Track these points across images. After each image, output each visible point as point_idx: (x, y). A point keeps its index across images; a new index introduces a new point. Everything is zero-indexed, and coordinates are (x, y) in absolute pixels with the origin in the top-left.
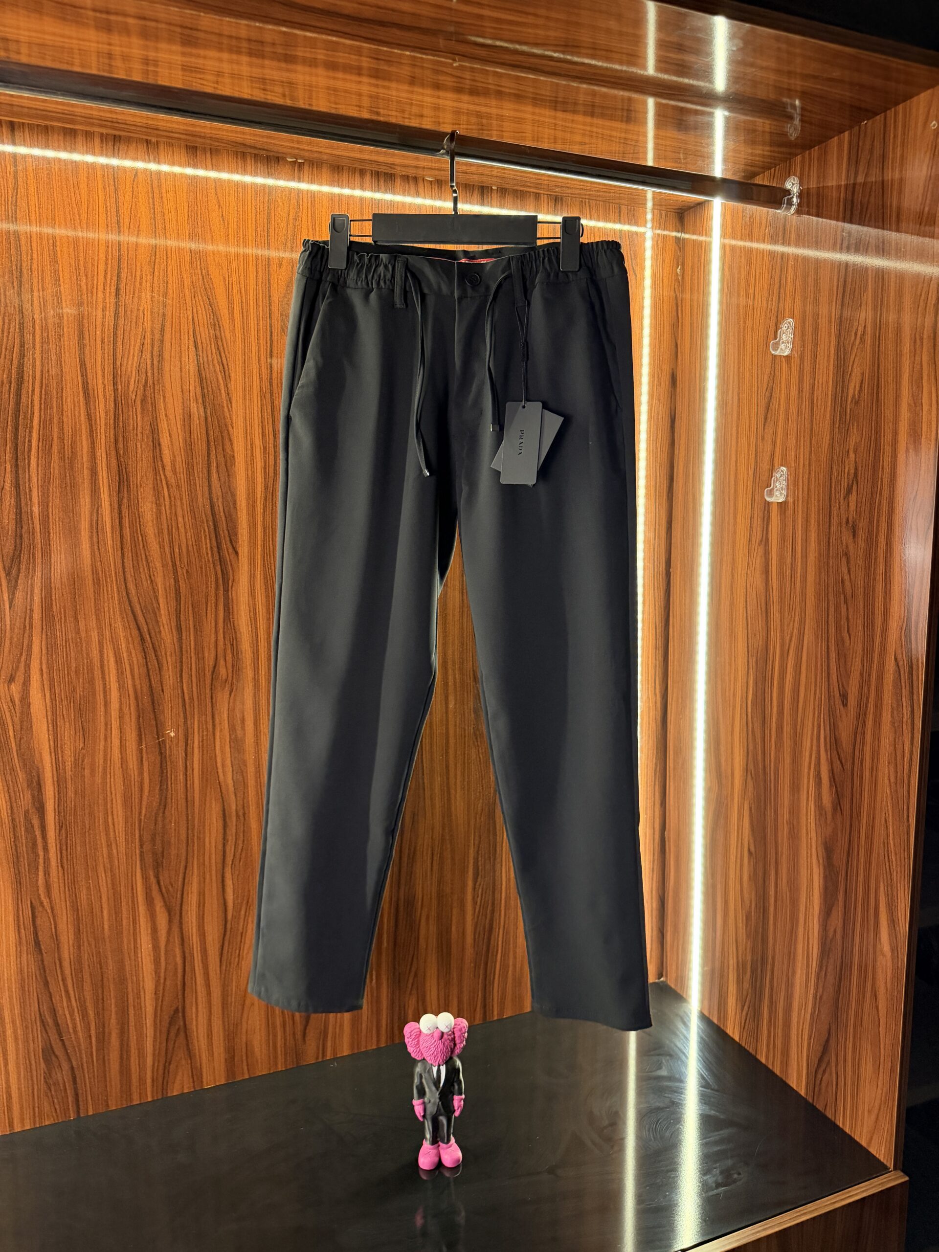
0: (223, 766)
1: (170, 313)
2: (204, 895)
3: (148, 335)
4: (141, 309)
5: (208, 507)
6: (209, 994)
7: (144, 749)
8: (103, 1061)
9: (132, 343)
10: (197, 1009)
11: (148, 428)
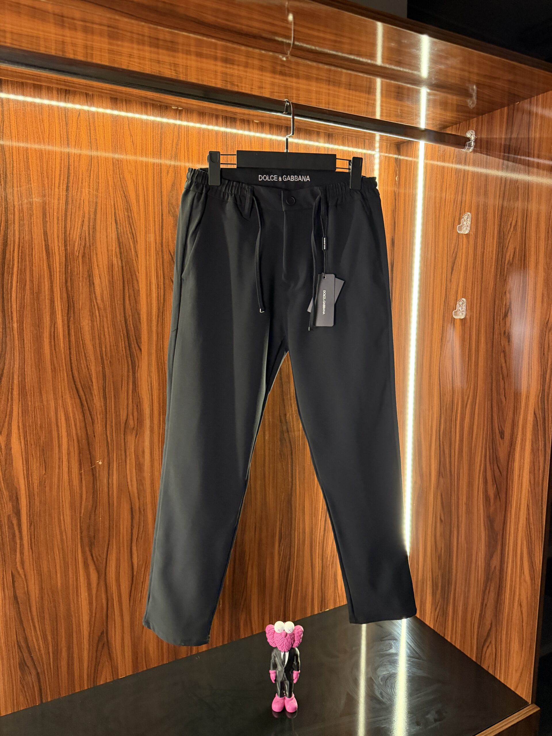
0: (131, 481)
1: (100, 201)
2: (120, 560)
3: (87, 216)
4: (82, 199)
5: (123, 322)
6: (122, 620)
7: (83, 474)
8: (57, 668)
9: (77, 220)
10: (115, 631)
11: (86, 273)
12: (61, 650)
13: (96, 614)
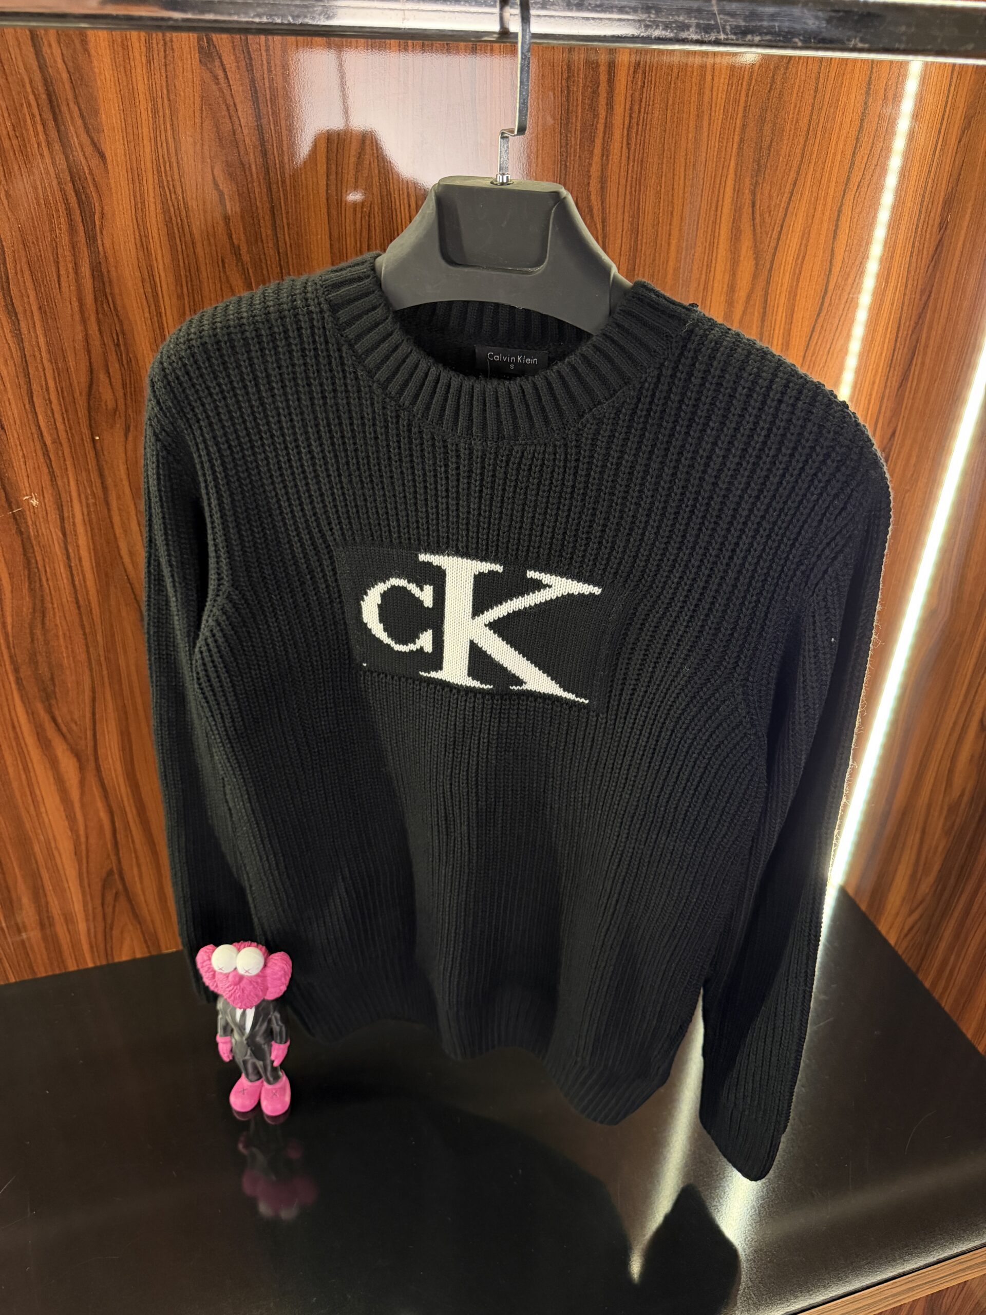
8: (18, 930)
10: (140, 870)
12: (19, 899)
13: (87, 838)
